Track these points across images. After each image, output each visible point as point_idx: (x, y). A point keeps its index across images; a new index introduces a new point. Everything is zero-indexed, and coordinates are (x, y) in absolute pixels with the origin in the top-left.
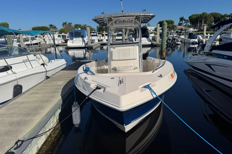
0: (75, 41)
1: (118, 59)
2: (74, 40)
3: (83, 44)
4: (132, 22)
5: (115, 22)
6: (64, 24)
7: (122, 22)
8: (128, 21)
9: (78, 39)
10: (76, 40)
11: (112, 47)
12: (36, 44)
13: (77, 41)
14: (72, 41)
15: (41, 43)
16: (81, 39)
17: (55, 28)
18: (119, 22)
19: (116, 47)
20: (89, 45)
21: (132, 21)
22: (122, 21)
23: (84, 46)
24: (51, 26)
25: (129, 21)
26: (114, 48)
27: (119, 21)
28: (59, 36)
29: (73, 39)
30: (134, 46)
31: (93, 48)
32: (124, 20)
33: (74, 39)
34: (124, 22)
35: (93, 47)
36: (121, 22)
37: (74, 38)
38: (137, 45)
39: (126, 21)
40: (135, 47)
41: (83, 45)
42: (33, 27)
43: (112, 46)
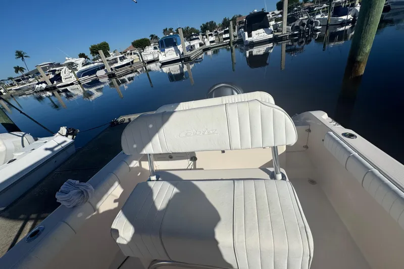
0: (167, 52)
9: (170, 49)
12: (128, 64)
13: (169, 52)
15: (134, 62)
16: (173, 48)
17: (156, 38)
20: (185, 56)
24: (152, 36)
28: (155, 48)
29: (164, 51)
31: (191, 59)
33: (166, 50)
35: (190, 57)
41: (178, 57)
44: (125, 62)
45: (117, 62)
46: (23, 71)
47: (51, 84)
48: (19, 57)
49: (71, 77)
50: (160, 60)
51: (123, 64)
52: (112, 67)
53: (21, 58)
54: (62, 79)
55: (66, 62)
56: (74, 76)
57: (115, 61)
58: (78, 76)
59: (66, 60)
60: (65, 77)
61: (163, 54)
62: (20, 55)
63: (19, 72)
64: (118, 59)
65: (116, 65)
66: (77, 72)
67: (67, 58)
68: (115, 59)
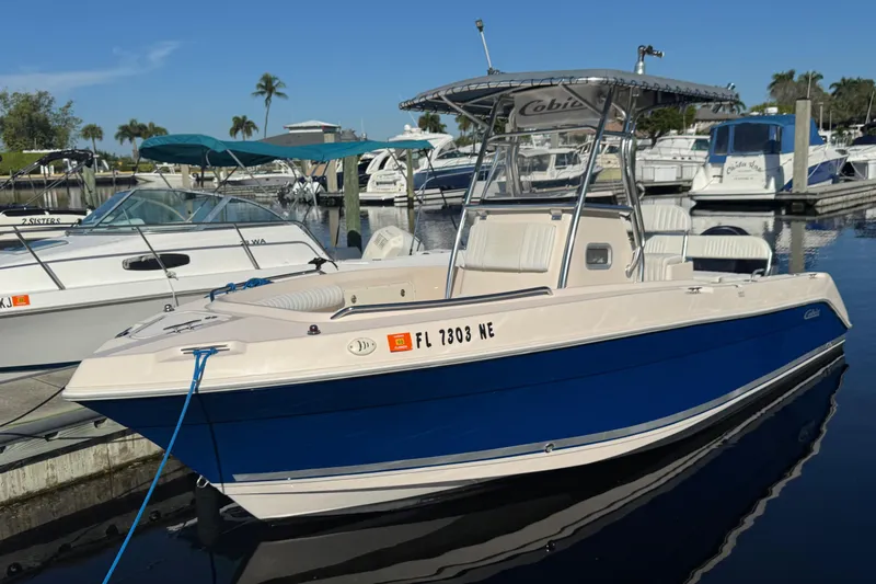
0: (733, 168)
2: (726, 165)
3: (767, 187)
4: (584, 106)
5: (522, 112)
7: (545, 110)
8: (566, 104)
9: (748, 160)
10: (741, 164)
13: (742, 168)
14: (719, 169)
15: (598, 179)
16: (760, 160)
18: (535, 110)
20: (798, 194)
21: (581, 105)
22: (547, 105)
23: (772, 197)
25: (573, 105)
27: (535, 105)
28: (699, 145)
29: (723, 160)
31: (819, 210)
32: (553, 102)
33: (731, 160)
34: (555, 106)
35: (816, 201)
36: (544, 107)
37: (729, 158)
39: (559, 105)
41: (769, 192)
44: (571, 172)
45: (543, 168)
46: (249, 133)
47: (336, 189)
48: (262, 93)
49: (395, 183)
50: (696, 188)
51: (561, 177)
52: (522, 178)
53: (266, 95)
54: (370, 182)
55: (400, 137)
56: (404, 181)
57: (540, 163)
58: (415, 183)
59: (403, 132)
60: (379, 180)
61: (715, 170)
62: (268, 87)
63: (240, 132)
64: (553, 159)
65: (538, 176)
66: (417, 171)
67: (407, 127)
68: (540, 157)
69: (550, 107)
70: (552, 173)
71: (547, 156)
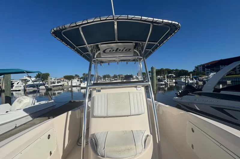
1: (105, 115)
4: (130, 51)
5: (104, 52)
6: (84, 74)
7: (114, 52)
8: (123, 50)
11: (95, 89)
12: (61, 85)
15: (64, 85)
17: (78, 76)
18: (110, 51)
19: (102, 88)
21: (130, 49)
22: (115, 50)
24: (76, 75)
25: (126, 50)
26: (99, 91)
27: (110, 49)
28: (78, 81)
30: (136, 87)
32: (117, 49)
34: (118, 50)
36: (113, 50)
38: (142, 86)
39: (120, 50)
40: (139, 89)
42: (65, 76)
43: (95, 87)
51: (58, 85)
52: (51, 85)
54: (14, 87)
55: (23, 78)
56: (23, 86)
61: (83, 83)
64: (57, 82)
65: (54, 85)
66: (27, 84)
68: (54, 82)
69: (116, 50)
70: (56, 84)
71: (55, 82)
